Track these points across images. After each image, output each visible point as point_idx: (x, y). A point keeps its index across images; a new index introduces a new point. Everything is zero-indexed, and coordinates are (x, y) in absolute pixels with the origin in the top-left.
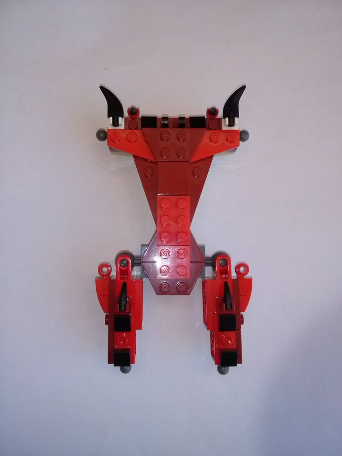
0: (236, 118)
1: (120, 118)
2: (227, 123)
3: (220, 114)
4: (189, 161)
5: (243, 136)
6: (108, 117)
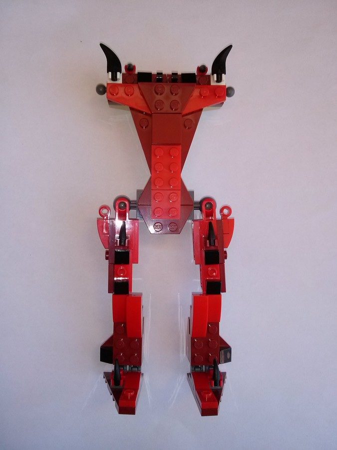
0: (223, 75)
1: (118, 74)
2: (215, 79)
3: (209, 72)
4: (181, 113)
5: (229, 92)
6: (108, 72)
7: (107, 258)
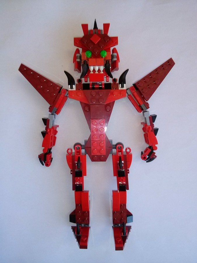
0: (124, 84)
1: (73, 86)
2: (121, 87)
6: (69, 85)
7: (71, 173)
